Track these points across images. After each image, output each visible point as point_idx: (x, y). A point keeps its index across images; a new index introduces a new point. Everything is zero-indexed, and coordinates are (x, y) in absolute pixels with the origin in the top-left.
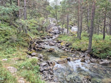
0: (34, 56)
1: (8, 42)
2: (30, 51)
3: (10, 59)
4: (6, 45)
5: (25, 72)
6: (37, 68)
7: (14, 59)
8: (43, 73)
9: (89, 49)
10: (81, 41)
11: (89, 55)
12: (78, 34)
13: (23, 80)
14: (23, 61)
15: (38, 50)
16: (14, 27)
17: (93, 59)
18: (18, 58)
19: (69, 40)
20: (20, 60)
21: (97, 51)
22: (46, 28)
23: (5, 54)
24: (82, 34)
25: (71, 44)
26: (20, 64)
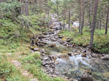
0: (37, 50)
1: (12, 37)
2: (32, 46)
3: (14, 53)
4: (9, 40)
5: (28, 66)
6: (39, 62)
7: (17, 53)
8: (45, 67)
9: (90, 44)
10: (83, 36)
11: (90, 50)
12: (80, 29)
13: (27, 73)
14: (26, 55)
15: (40, 45)
16: (16, 23)
17: (94, 54)
18: (21, 52)
19: (70, 35)
20: (23, 54)
21: (99, 46)
22: (47, 24)
23: (10, 49)
24: (83, 29)
25: (72, 40)
26: (23, 59)
